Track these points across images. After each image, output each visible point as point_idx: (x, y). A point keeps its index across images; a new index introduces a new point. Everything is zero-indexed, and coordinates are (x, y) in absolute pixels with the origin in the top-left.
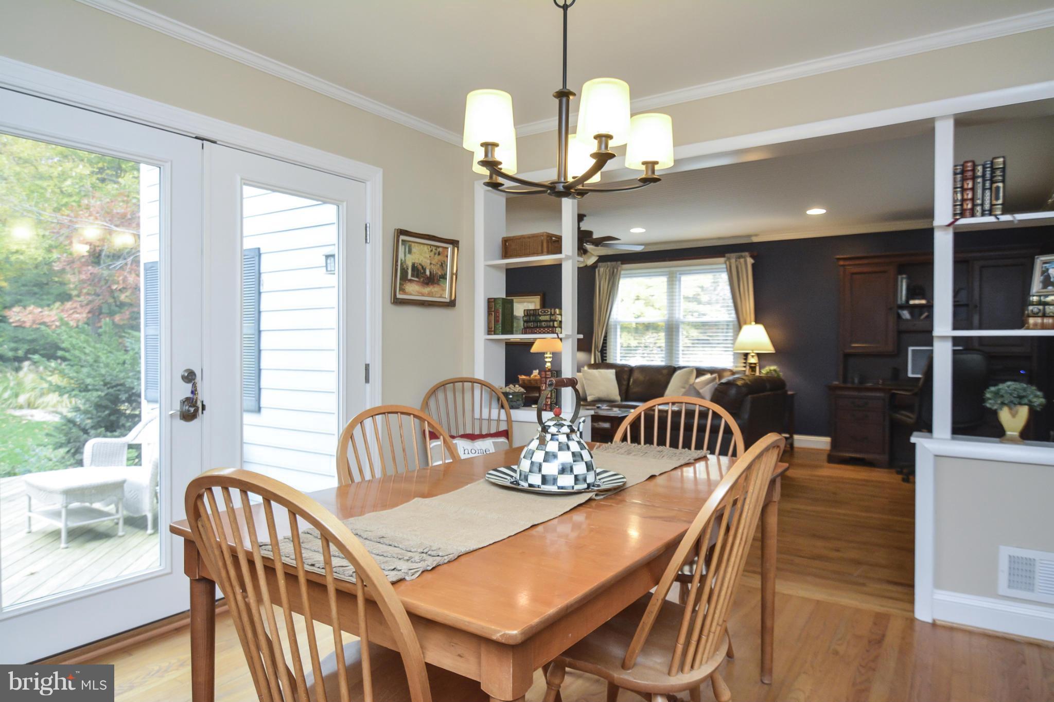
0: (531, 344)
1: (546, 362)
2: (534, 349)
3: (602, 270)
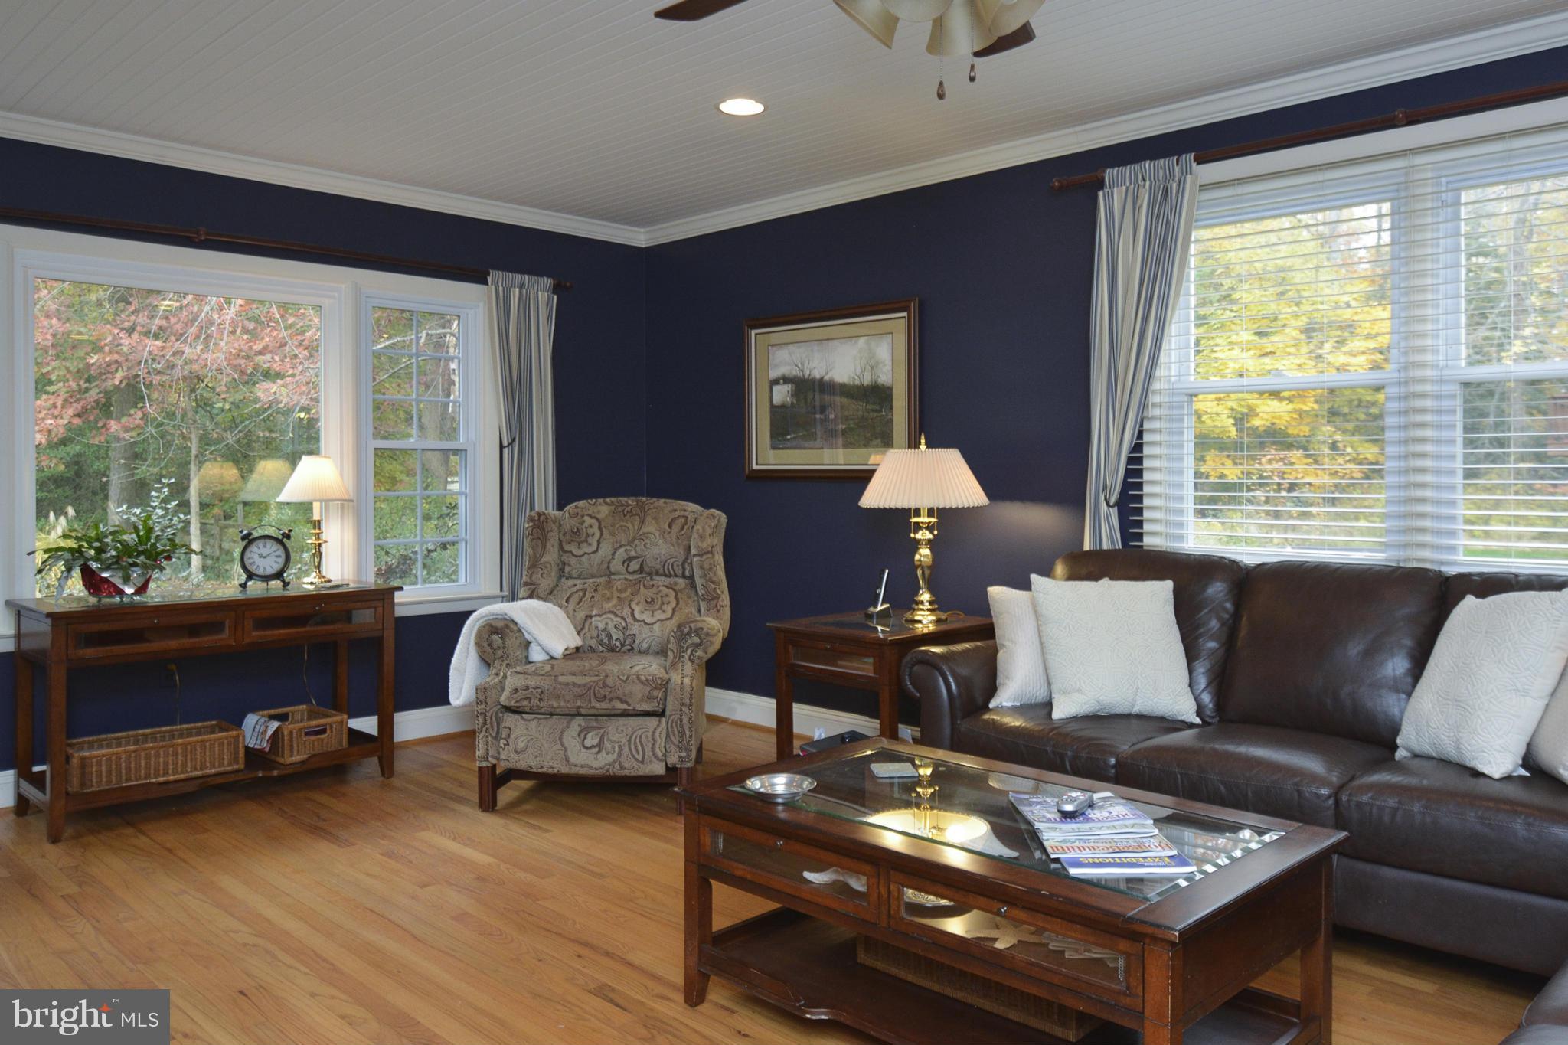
0: (863, 478)
1: (918, 542)
2: (874, 497)
3: (1118, 194)
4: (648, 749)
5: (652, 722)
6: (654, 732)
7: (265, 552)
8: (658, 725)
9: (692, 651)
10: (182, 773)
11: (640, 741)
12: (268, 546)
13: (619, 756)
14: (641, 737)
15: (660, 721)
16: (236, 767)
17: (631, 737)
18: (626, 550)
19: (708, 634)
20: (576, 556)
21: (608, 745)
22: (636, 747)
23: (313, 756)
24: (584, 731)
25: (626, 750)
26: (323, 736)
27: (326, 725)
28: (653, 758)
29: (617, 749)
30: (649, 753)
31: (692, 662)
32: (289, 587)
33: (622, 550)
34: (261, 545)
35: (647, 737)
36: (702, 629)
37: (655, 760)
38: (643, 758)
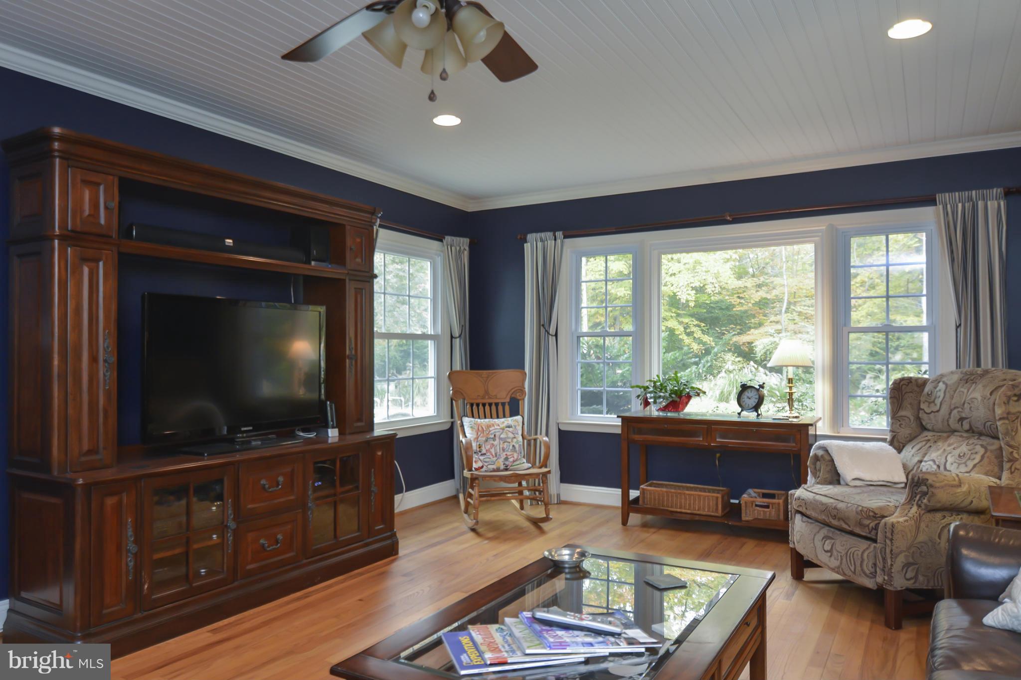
4: (858, 564)
5: (864, 544)
6: (863, 553)
7: (750, 396)
8: (867, 548)
9: (920, 497)
10: (689, 509)
11: (853, 556)
12: (753, 392)
13: (841, 563)
14: (853, 554)
15: (869, 546)
16: (716, 514)
17: (848, 552)
18: (958, 412)
19: (931, 486)
20: (927, 413)
21: (835, 553)
22: (850, 560)
23: (756, 519)
24: (826, 538)
25: (844, 559)
26: (766, 510)
27: (769, 503)
28: (861, 573)
29: (839, 558)
30: (858, 568)
31: (919, 506)
32: (760, 417)
33: (955, 411)
34: (749, 391)
35: (858, 555)
36: (927, 480)
37: (863, 575)
38: (855, 570)
